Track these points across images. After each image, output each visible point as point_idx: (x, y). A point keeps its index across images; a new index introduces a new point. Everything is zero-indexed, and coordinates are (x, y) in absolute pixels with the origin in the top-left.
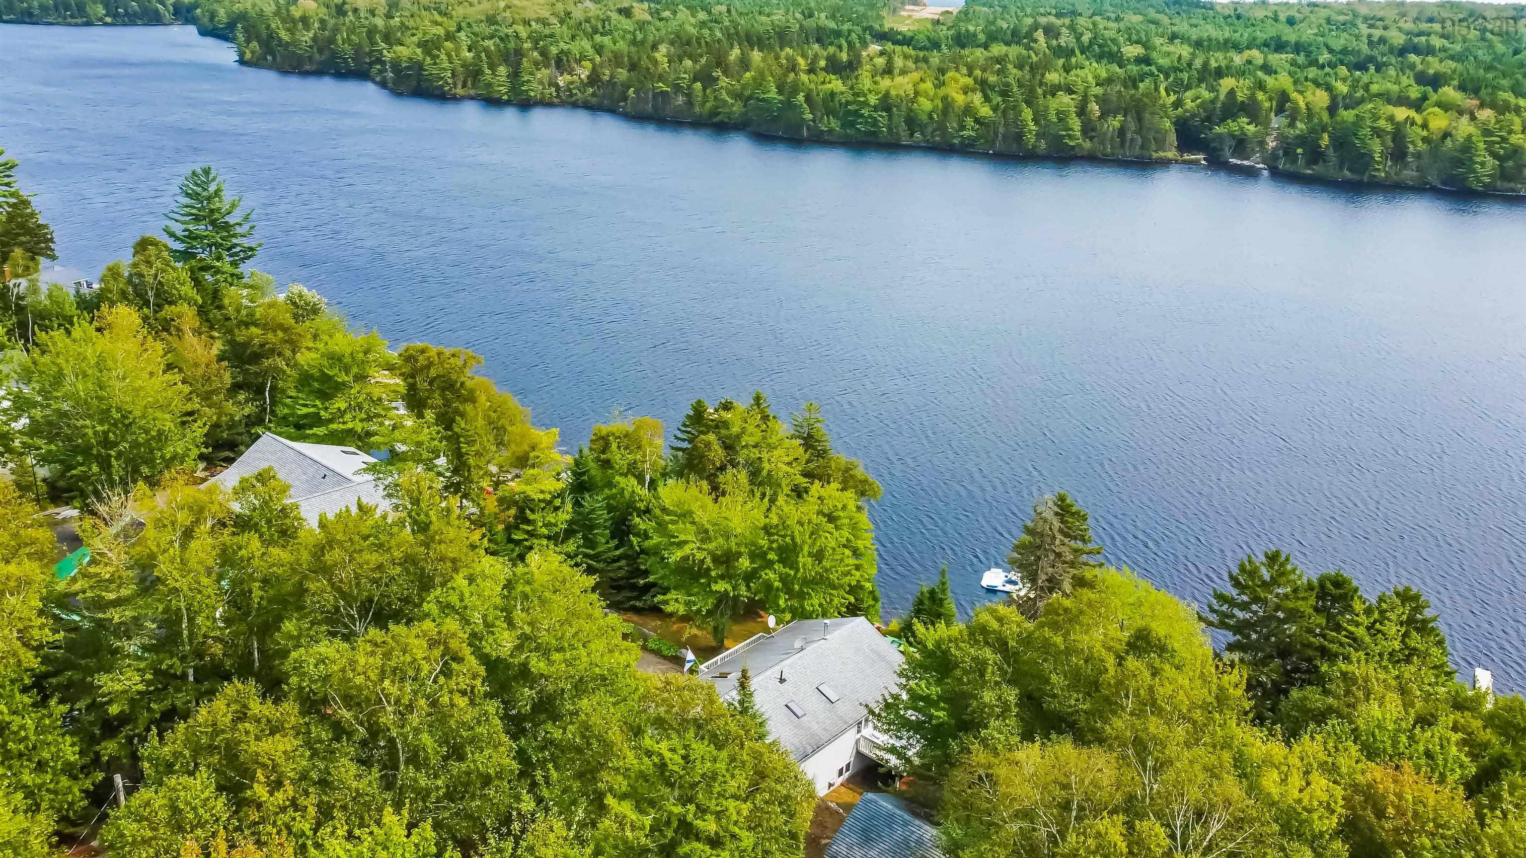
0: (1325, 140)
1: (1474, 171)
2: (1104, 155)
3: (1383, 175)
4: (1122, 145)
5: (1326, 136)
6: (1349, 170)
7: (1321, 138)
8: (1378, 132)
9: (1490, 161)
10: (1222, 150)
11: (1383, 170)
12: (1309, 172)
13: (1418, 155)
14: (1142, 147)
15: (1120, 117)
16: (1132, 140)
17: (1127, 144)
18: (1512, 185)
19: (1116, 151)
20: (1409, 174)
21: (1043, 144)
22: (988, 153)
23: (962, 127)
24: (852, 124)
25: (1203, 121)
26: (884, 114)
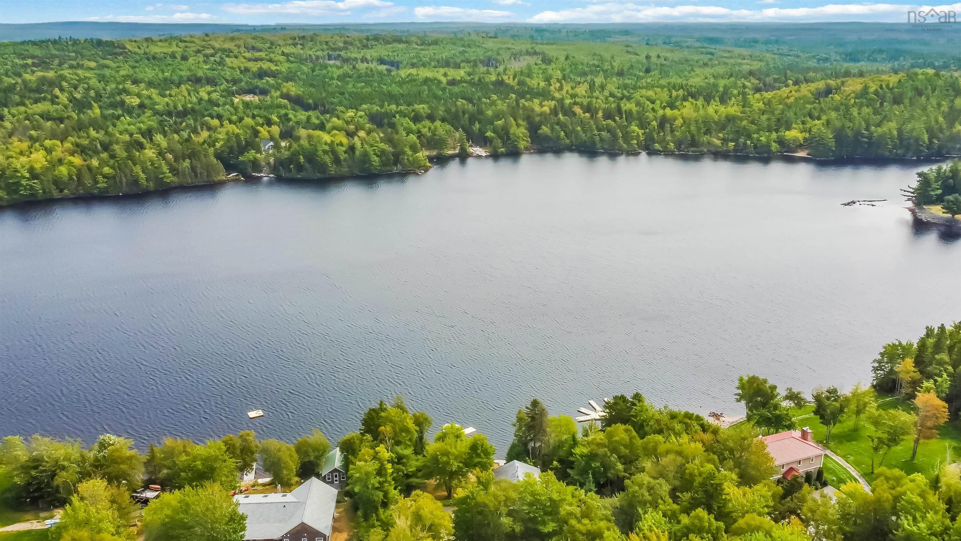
0: (302, 159)
1: (372, 165)
2: (188, 184)
3: (334, 172)
4: (196, 176)
5: (301, 157)
6: (318, 172)
7: (299, 158)
8: (325, 152)
9: (376, 159)
10: (246, 169)
11: (333, 170)
12: (299, 176)
13: (345, 160)
14: (208, 176)
15: (188, 161)
16: (201, 173)
17: (199, 176)
18: (388, 168)
19: (194, 181)
20: (345, 170)
21: (151, 184)
22: (119, 195)
23: (96, 182)
24: (16, 191)
25: (229, 154)
26: (36, 181)
